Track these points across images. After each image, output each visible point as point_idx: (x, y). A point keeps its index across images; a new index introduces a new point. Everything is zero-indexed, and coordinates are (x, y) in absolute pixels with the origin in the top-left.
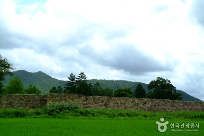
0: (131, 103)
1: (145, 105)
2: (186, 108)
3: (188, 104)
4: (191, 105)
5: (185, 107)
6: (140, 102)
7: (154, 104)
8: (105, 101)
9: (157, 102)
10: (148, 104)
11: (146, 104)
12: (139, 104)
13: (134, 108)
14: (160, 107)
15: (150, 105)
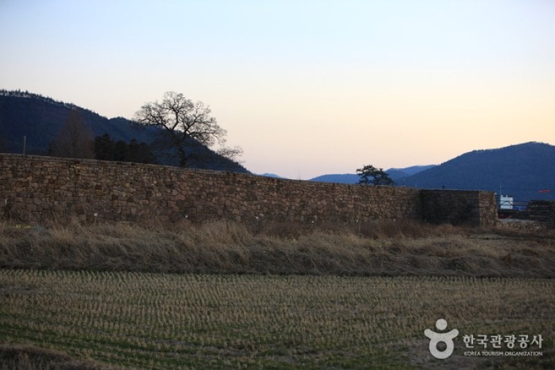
0: (128, 185)
1: (171, 192)
2: (288, 204)
3: (294, 192)
4: (302, 195)
5: (284, 200)
6: (155, 182)
7: (198, 189)
8: (49, 177)
9: (207, 182)
10: (179, 190)
11: (174, 188)
12: (152, 188)
13: (138, 203)
14: (214, 200)
15: (184, 192)
